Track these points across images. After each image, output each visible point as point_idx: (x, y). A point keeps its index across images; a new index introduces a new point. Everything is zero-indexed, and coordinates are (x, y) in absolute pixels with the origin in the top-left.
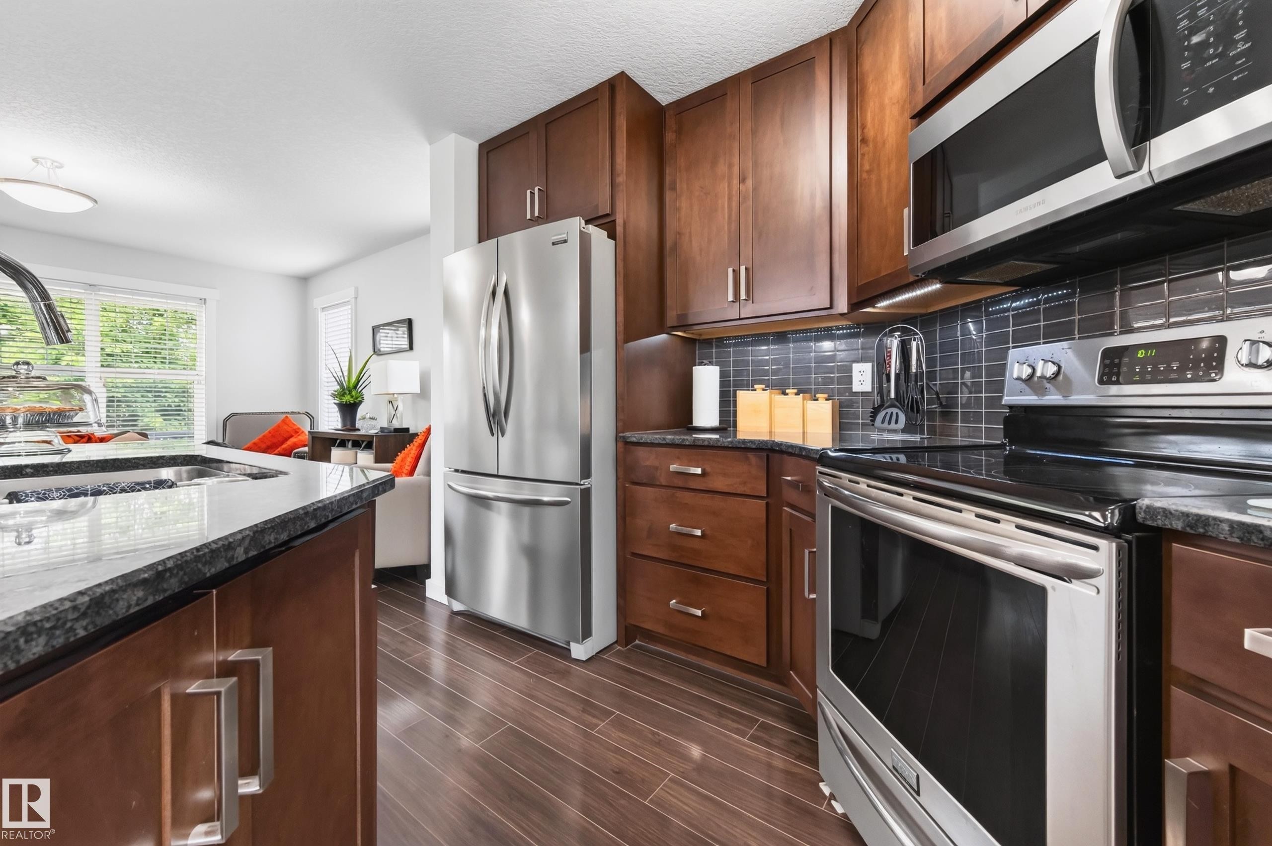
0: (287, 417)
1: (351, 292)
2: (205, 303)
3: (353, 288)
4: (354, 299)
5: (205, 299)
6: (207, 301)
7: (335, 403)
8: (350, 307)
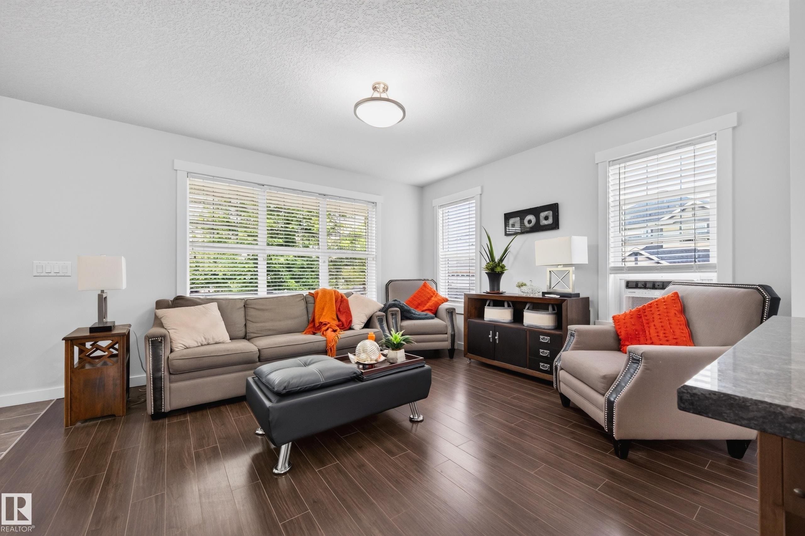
0: (425, 282)
1: (478, 190)
2: (376, 205)
3: (480, 187)
4: (479, 195)
5: (376, 203)
6: (377, 203)
7: (486, 273)
8: (474, 201)
